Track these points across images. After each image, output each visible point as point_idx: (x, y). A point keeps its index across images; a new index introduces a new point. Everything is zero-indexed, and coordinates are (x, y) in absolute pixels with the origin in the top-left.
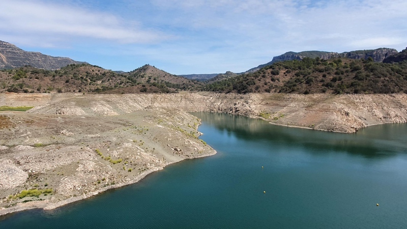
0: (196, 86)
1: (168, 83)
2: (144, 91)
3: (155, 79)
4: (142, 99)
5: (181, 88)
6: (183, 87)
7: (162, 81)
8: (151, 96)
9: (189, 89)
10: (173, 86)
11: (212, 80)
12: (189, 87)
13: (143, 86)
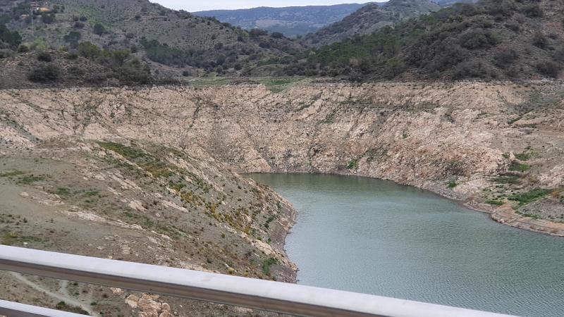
0: (268, 54)
1: (155, 43)
2: (45, 77)
3: (99, 30)
4: (38, 109)
5: (206, 66)
6: (213, 60)
7: (130, 36)
8: (72, 96)
9: (238, 68)
10: (176, 58)
11: (336, 28)
12: (242, 58)
13: (44, 58)
